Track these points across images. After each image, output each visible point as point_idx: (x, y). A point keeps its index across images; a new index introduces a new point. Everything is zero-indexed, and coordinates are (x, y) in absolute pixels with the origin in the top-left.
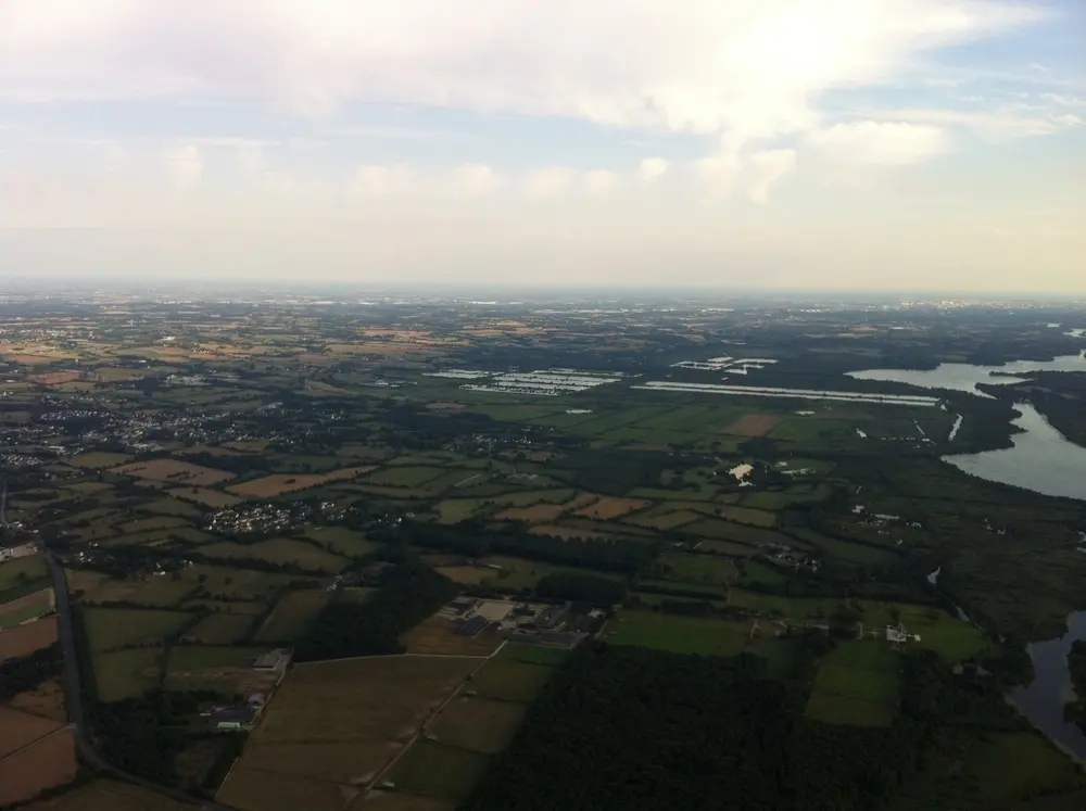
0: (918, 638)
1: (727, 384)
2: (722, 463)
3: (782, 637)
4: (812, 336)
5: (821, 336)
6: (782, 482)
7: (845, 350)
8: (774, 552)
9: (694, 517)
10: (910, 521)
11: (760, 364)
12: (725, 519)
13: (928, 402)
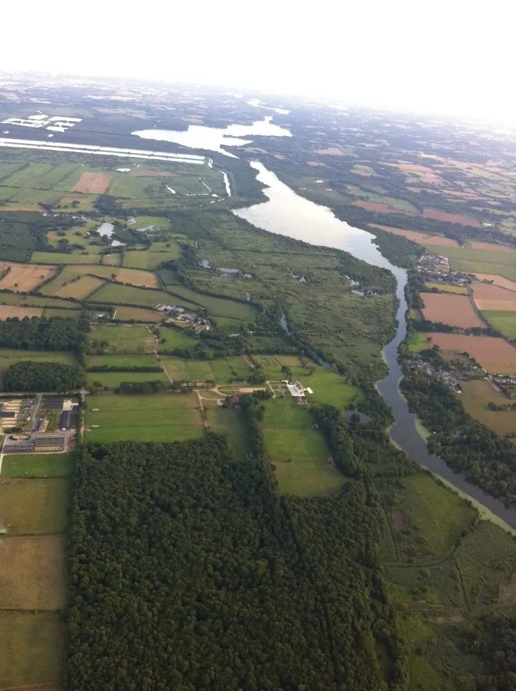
0: (310, 391)
1: (54, 141)
2: (91, 222)
3: (224, 407)
4: (94, 97)
5: (100, 98)
6: (144, 241)
7: (121, 111)
8: (174, 314)
9: (98, 283)
10: (244, 273)
11: (70, 122)
12: (121, 284)
13: (198, 160)
